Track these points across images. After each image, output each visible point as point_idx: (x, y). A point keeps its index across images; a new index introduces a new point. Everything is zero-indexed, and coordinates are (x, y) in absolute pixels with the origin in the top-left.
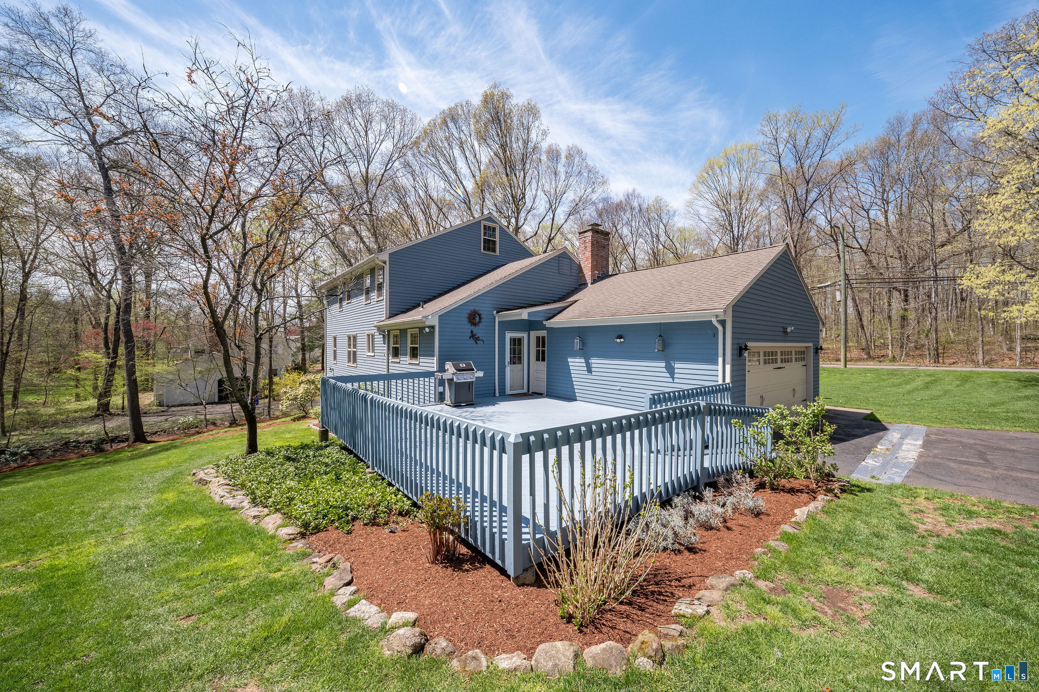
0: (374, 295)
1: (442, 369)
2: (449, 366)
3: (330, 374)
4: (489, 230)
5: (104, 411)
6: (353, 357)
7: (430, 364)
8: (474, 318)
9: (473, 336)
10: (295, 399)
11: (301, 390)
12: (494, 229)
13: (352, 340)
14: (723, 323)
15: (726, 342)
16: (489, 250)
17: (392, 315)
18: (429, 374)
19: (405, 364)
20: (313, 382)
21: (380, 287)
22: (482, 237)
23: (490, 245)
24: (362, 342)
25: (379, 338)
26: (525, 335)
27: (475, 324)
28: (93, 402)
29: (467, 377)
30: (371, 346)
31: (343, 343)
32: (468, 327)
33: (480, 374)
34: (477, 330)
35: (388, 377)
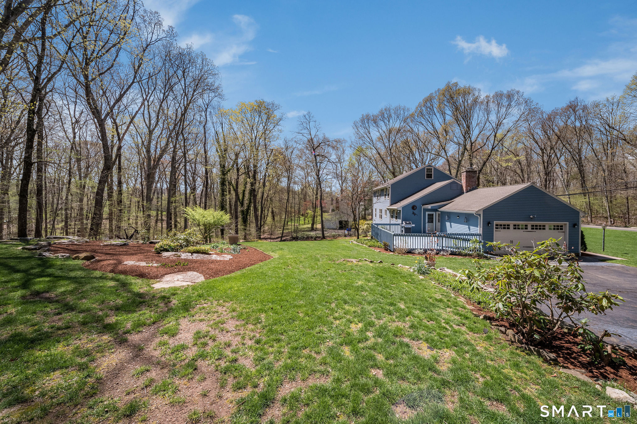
0: (387, 197)
1: (402, 223)
2: (404, 222)
3: (374, 222)
4: (429, 170)
5: (312, 229)
6: (381, 217)
7: (399, 221)
8: (414, 207)
9: (413, 213)
10: (363, 230)
11: (365, 227)
12: (431, 169)
13: (381, 211)
14: (480, 215)
15: (481, 221)
16: (429, 178)
17: (392, 204)
18: (399, 224)
19: (394, 221)
20: (369, 224)
21: (388, 194)
22: (426, 173)
23: (429, 176)
24: (383, 212)
25: (388, 212)
26: (434, 213)
27: (414, 210)
28: (310, 226)
29: (409, 226)
30: (386, 214)
31: (378, 211)
32: (412, 211)
33: (414, 225)
34: (415, 211)
35: (390, 225)
